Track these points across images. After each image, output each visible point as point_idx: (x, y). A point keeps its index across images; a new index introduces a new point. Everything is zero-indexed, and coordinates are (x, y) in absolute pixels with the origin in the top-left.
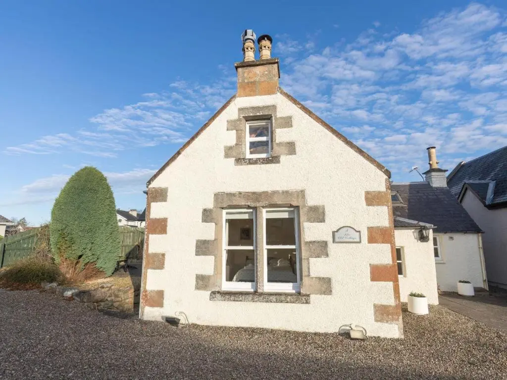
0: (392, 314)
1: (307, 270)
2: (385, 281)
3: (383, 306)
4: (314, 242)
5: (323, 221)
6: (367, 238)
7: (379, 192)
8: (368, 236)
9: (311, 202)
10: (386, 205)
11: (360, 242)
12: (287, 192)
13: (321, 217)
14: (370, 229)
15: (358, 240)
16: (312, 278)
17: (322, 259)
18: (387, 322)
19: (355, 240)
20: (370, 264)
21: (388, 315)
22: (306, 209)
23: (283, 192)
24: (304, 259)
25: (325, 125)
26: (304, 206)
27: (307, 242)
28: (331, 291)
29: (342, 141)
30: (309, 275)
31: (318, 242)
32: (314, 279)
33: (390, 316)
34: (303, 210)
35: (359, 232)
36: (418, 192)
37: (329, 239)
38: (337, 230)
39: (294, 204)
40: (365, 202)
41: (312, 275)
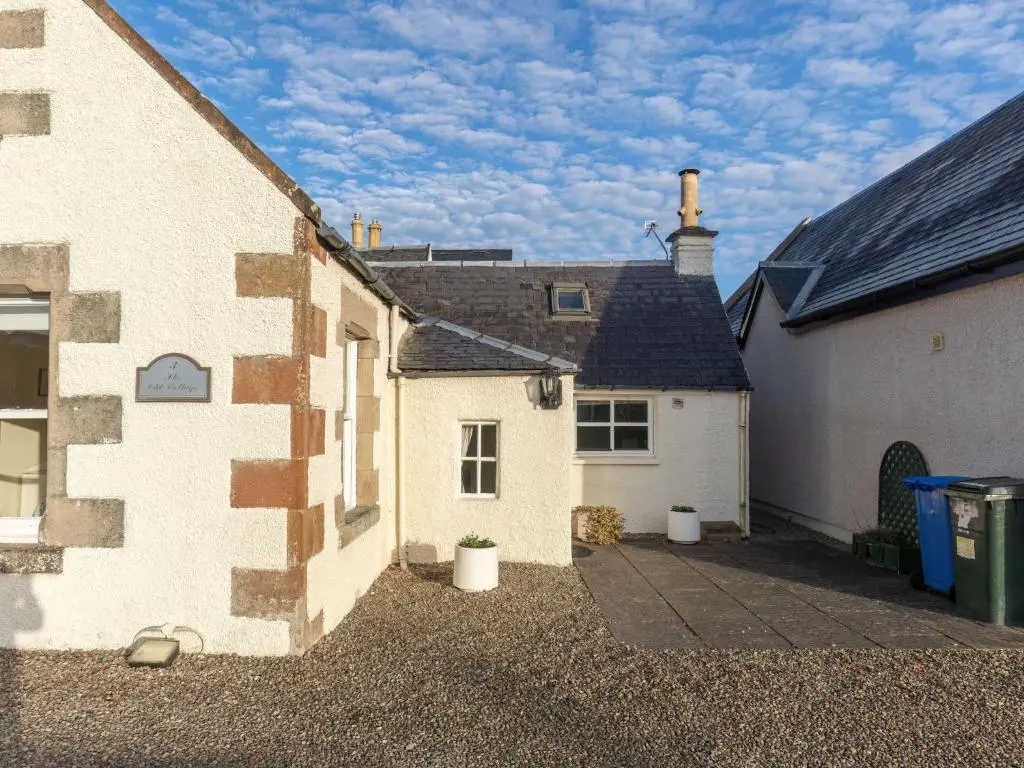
0: (278, 595)
1: (59, 478)
2: (268, 506)
3: (256, 572)
4: (86, 398)
5: (112, 336)
6: (231, 387)
7: (276, 257)
8: (235, 384)
9: (82, 280)
10: (289, 295)
11: (207, 399)
13: (110, 327)
14: (242, 363)
15: (202, 394)
16: (73, 501)
17: (106, 448)
18: (264, 614)
19: (193, 395)
20: (233, 461)
21: (267, 598)
22: (68, 303)
24: (55, 448)
25: (139, 46)
26: (64, 291)
27: (65, 399)
28: (121, 537)
29: (186, 98)
30: (64, 494)
31: (98, 399)
32: (78, 504)
33: (273, 600)
34: (60, 306)
35: (208, 370)
36: (639, 286)
37: (126, 389)
38: (150, 366)
39: (37, 285)
40: (233, 285)
41: (73, 492)
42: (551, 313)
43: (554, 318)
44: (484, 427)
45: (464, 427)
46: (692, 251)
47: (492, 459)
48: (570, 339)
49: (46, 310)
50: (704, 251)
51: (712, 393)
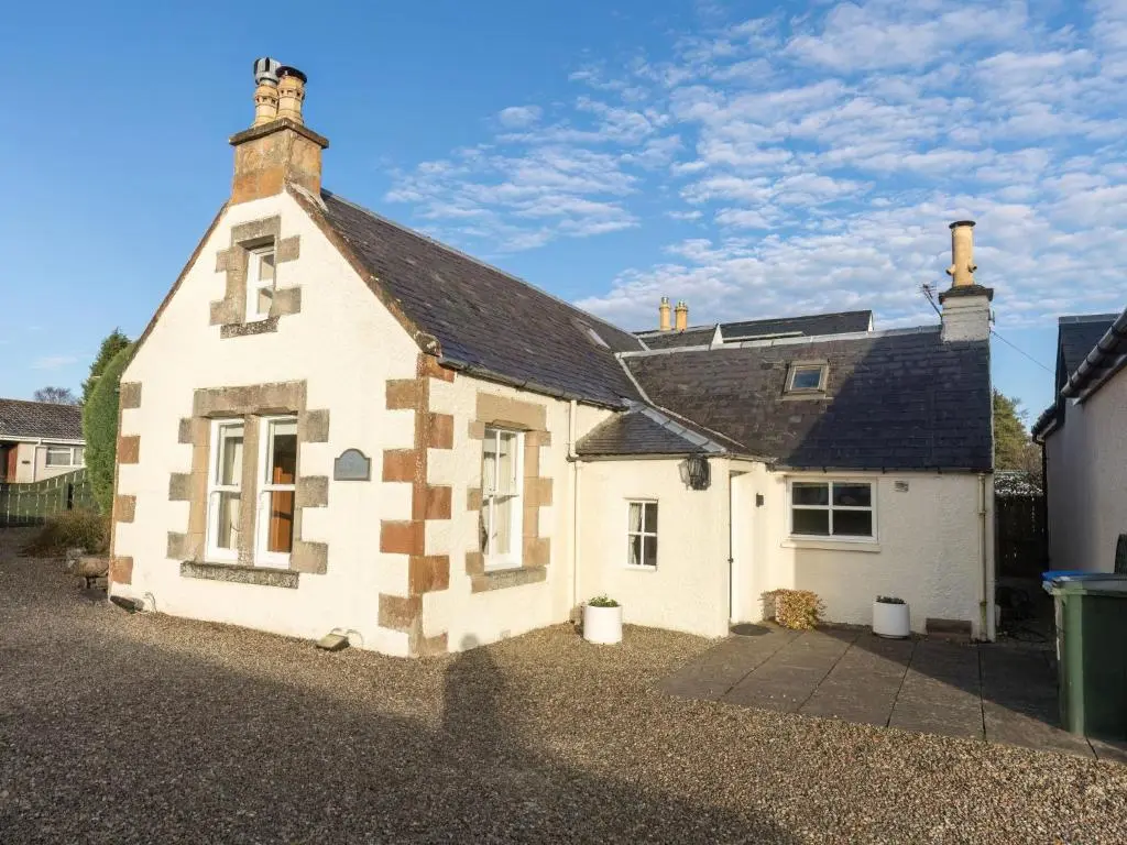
0: (402, 615)
1: (298, 530)
2: (399, 553)
3: (392, 597)
4: (312, 478)
5: (325, 438)
6: (382, 469)
7: (408, 381)
8: (384, 467)
9: (313, 403)
10: (413, 407)
11: (369, 479)
12: (284, 385)
13: (324, 433)
14: (388, 454)
15: (365, 476)
16: (305, 543)
17: (320, 510)
18: (395, 627)
19: (361, 476)
20: (381, 521)
21: (397, 616)
22: (306, 416)
23: (279, 386)
24: (297, 509)
26: (304, 411)
27: (303, 478)
28: (326, 568)
29: (364, 280)
30: (300, 539)
31: (317, 479)
32: (307, 545)
34: (302, 419)
35: (369, 459)
36: (891, 359)
37: (329, 472)
38: (341, 456)
39: (292, 408)
40: (384, 401)
41: (305, 539)
42: (784, 393)
43: (786, 398)
44: (647, 505)
45: (632, 504)
46: (961, 313)
47: (653, 534)
48: (796, 420)
49: (295, 421)
50: (975, 312)
51: (943, 476)
